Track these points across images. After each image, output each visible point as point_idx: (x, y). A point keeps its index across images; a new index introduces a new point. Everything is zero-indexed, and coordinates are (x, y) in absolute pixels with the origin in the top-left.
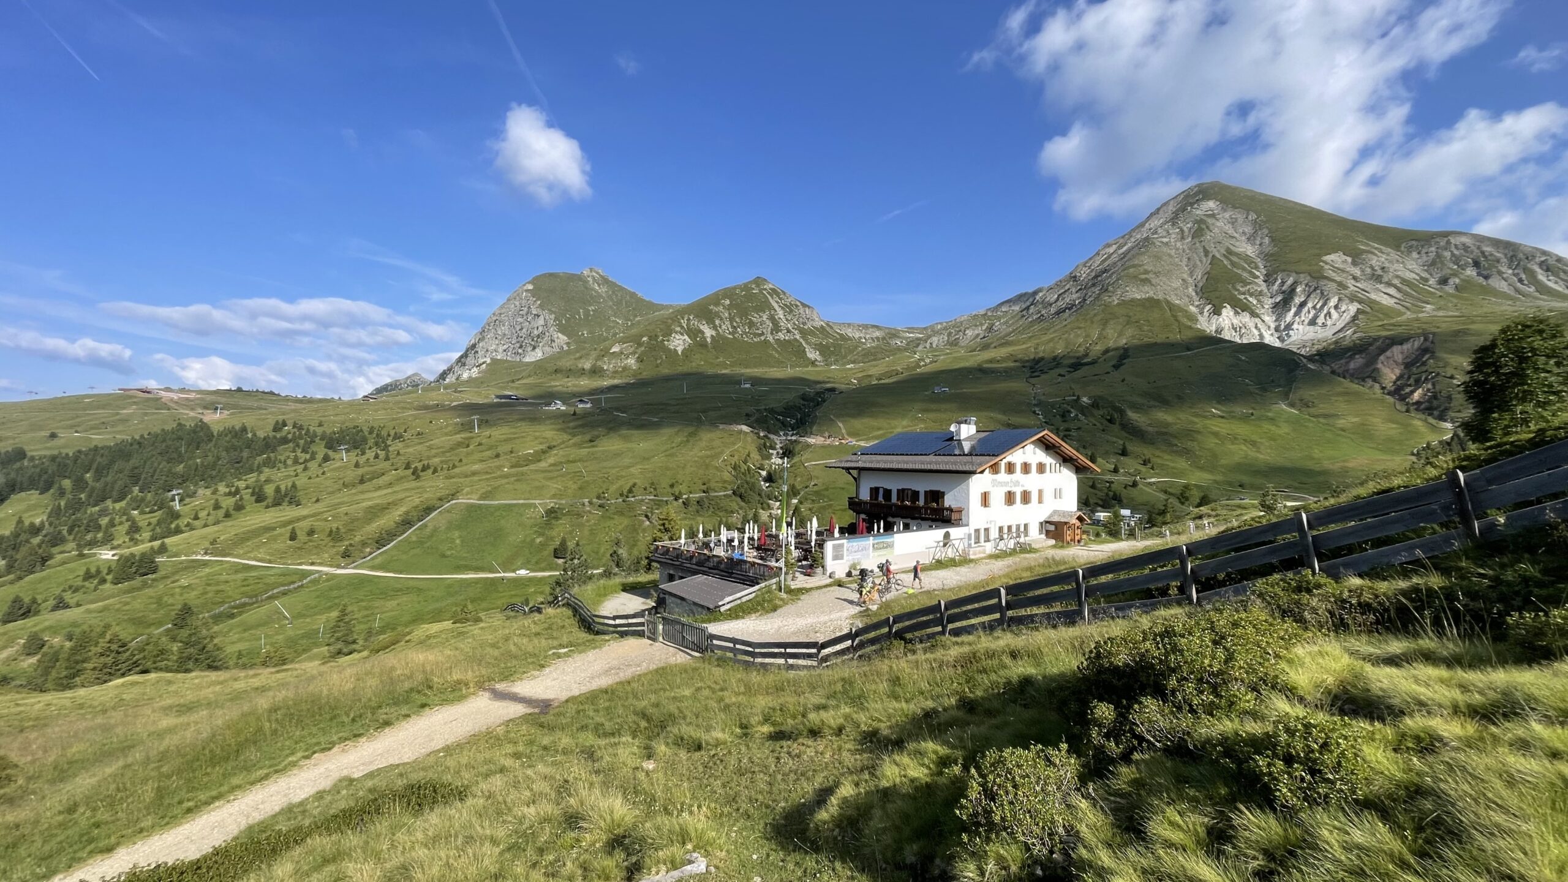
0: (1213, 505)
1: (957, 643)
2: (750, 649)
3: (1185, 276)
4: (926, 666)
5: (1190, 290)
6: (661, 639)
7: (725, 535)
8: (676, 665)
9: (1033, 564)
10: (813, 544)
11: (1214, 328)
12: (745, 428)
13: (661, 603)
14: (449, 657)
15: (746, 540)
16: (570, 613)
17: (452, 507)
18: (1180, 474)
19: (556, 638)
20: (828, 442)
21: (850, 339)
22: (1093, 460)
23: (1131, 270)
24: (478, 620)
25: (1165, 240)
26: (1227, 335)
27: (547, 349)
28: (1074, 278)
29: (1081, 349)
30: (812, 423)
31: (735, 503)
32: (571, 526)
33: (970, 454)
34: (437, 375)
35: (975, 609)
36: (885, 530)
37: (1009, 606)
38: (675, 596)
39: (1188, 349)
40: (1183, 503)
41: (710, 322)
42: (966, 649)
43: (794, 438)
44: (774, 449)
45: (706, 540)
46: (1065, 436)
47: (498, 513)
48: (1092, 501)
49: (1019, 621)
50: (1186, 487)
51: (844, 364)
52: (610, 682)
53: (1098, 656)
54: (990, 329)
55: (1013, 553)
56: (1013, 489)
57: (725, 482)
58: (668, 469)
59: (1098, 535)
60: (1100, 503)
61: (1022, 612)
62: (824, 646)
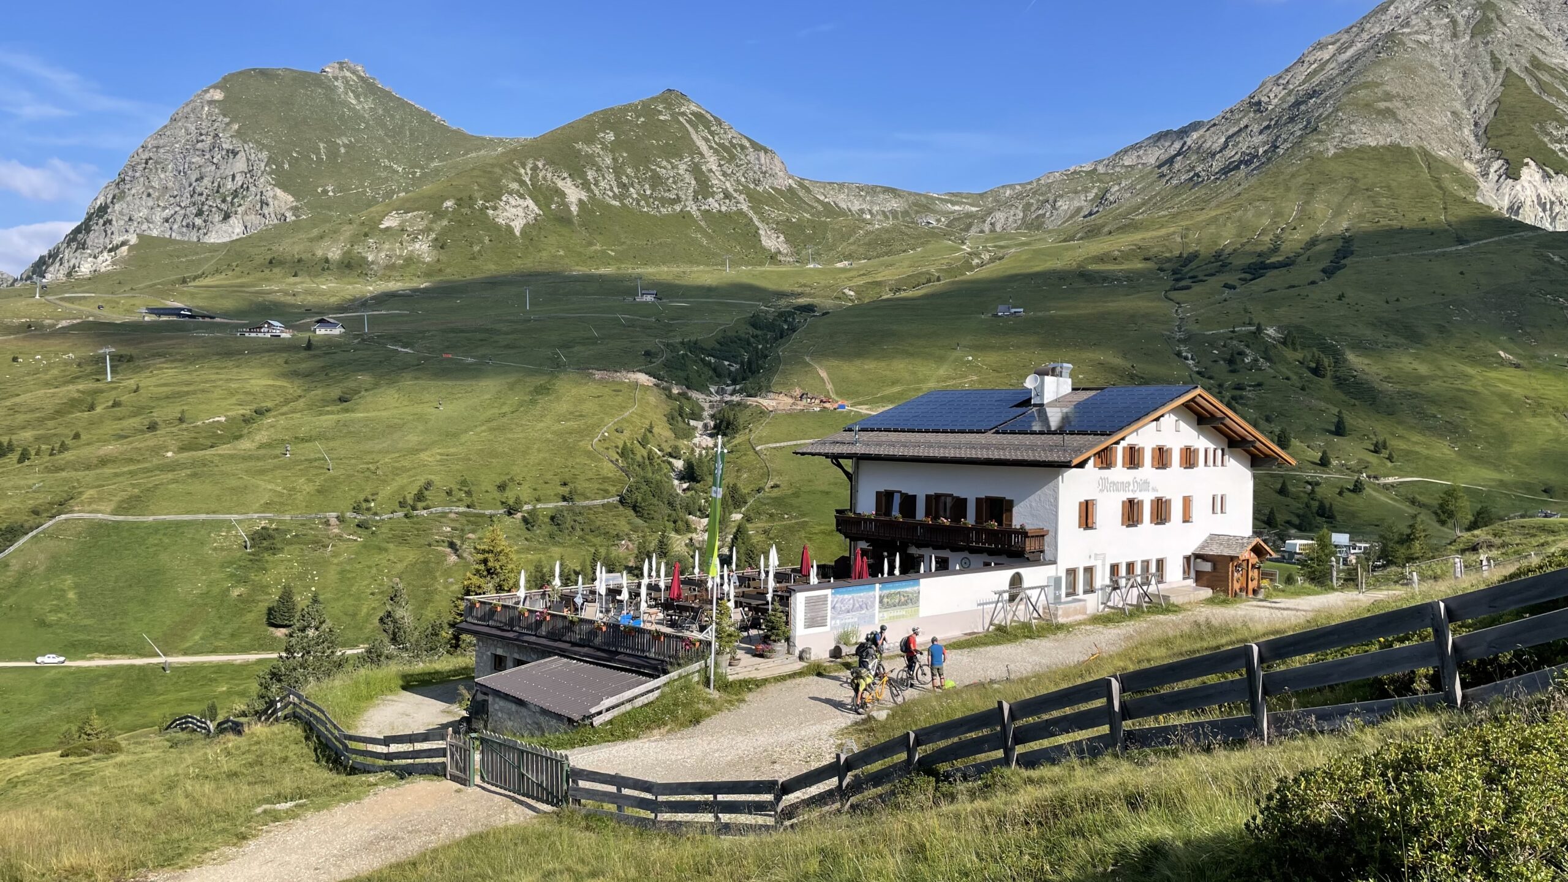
0: (1497, 526)
1: (1030, 781)
2: (649, 796)
3: (1458, 106)
4: (974, 823)
5: (1466, 131)
6: (477, 780)
7: (603, 581)
8: (506, 830)
9: (1171, 633)
10: (769, 597)
11: (1506, 204)
12: (643, 378)
13: (478, 711)
14: (54, 822)
15: (643, 591)
16: (298, 732)
17: (58, 527)
18: (1442, 469)
19: (271, 782)
20: (801, 405)
21: (842, 213)
22: (1283, 443)
23: (1362, 93)
24: (112, 749)
25: (1423, 38)
26: (1529, 216)
27: (253, 219)
28: (1257, 106)
29: (1266, 239)
30: (772, 371)
31: (624, 521)
32: (303, 564)
33: (1060, 431)
34: (28, 266)
35: (1065, 718)
36: (903, 571)
37: (1127, 712)
38: (506, 697)
39: (1460, 241)
40: (1443, 523)
41: (577, 174)
42: (1047, 792)
43: (736, 398)
44: (697, 417)
45: (566, 590)
46: (1234, 398)
47: (151, 540)
48: (1280, 518)
49: (1142, 739)
50: (1451, 493)
51: (831, 261)
52: (376, 865)
53: (1283, 805)
54: (1101, 199)
55: (1136, 612)
56: (1138, 496)
57: (605, 479)
58: (493, 454)
59: (1289, 580)
60: (1296, 521)
61: (1150, 723)
62: (788, 788)
